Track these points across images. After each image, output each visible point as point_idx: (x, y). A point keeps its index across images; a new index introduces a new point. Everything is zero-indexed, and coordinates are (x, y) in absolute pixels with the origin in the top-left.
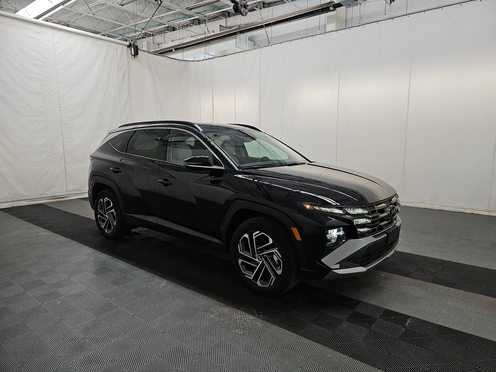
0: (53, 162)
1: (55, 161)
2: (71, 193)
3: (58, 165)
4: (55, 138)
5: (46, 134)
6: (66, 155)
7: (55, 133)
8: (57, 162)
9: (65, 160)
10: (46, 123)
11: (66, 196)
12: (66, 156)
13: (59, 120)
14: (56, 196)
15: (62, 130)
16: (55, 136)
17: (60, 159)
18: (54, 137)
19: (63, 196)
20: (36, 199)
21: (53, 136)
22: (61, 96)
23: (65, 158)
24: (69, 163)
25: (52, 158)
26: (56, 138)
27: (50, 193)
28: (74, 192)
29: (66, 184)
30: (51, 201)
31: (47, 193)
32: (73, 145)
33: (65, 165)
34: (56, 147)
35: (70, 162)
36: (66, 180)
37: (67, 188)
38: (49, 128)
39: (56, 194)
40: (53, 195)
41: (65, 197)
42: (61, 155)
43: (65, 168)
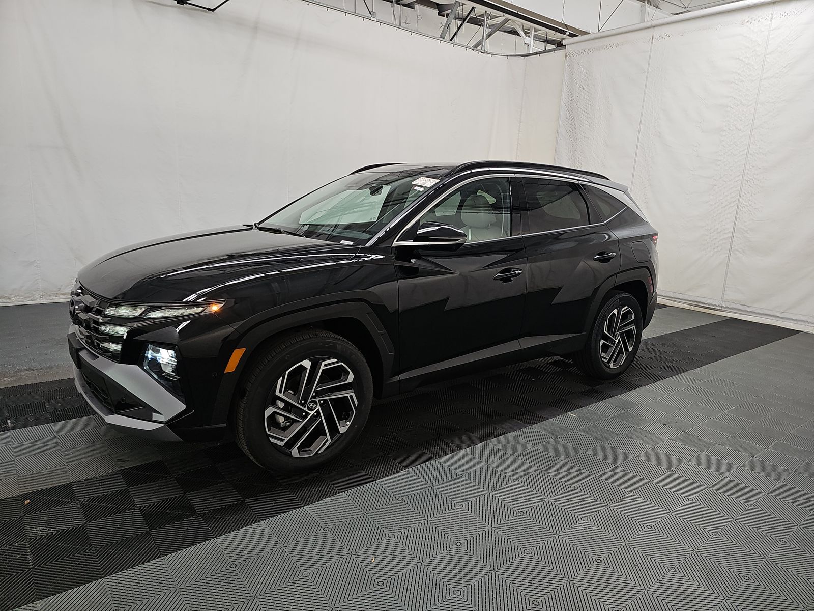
0: (711, 246)
1: (715, 244)
2: (728, 305)
3: (717, 252)
4: (724, 205)
5: (711, 197)
6: (737, 237)
7: (727, 196)
8: (717, 247)
9: (731, 245)
10: (716, 180)
11: (719, 308)
12: (735, 238)
13: (739, 174)
14: (702, 303)
15: (740, 191)
16: (726, 201)
17: (724, 241)
18: (722, 203)
19: (713, 306)
20: (673, 299)
21: (721, 201)
22: (755, 128)
23: (732, 241)
24: (738, 251)
25: (710, 238)
26: (726, 206)
27: (694, 295)
28: (735, 306)
29: (724, 287)
30: (693, 308)
31: (690, 293)
32: (753, 220)
33: (730, 254)
34: (722, 221)
35: (740, 250)
36: (725, 280)
37: (724, 294)
38: (719, 188)
39: (703, 300)
40: (698, 300)
41: (717, 310)
42: (726, 236)
43: (728, 259)
